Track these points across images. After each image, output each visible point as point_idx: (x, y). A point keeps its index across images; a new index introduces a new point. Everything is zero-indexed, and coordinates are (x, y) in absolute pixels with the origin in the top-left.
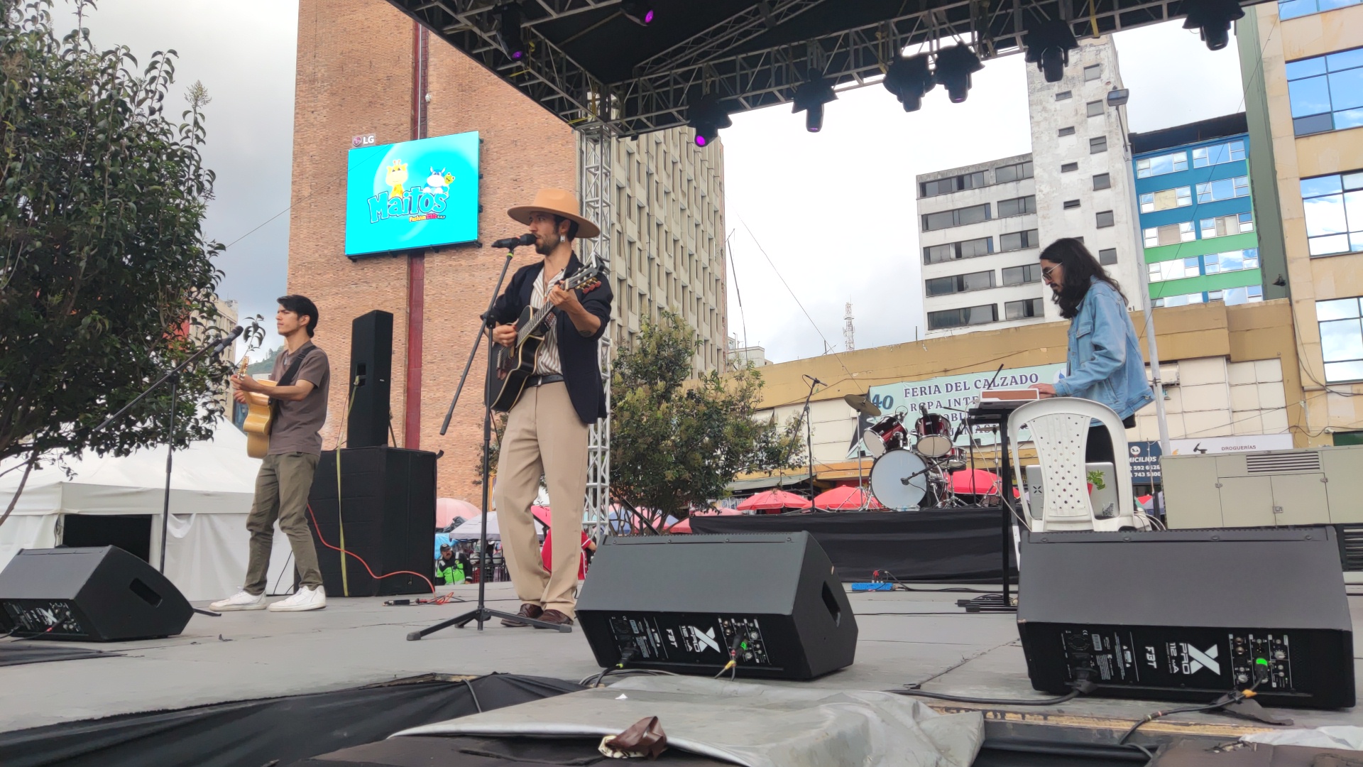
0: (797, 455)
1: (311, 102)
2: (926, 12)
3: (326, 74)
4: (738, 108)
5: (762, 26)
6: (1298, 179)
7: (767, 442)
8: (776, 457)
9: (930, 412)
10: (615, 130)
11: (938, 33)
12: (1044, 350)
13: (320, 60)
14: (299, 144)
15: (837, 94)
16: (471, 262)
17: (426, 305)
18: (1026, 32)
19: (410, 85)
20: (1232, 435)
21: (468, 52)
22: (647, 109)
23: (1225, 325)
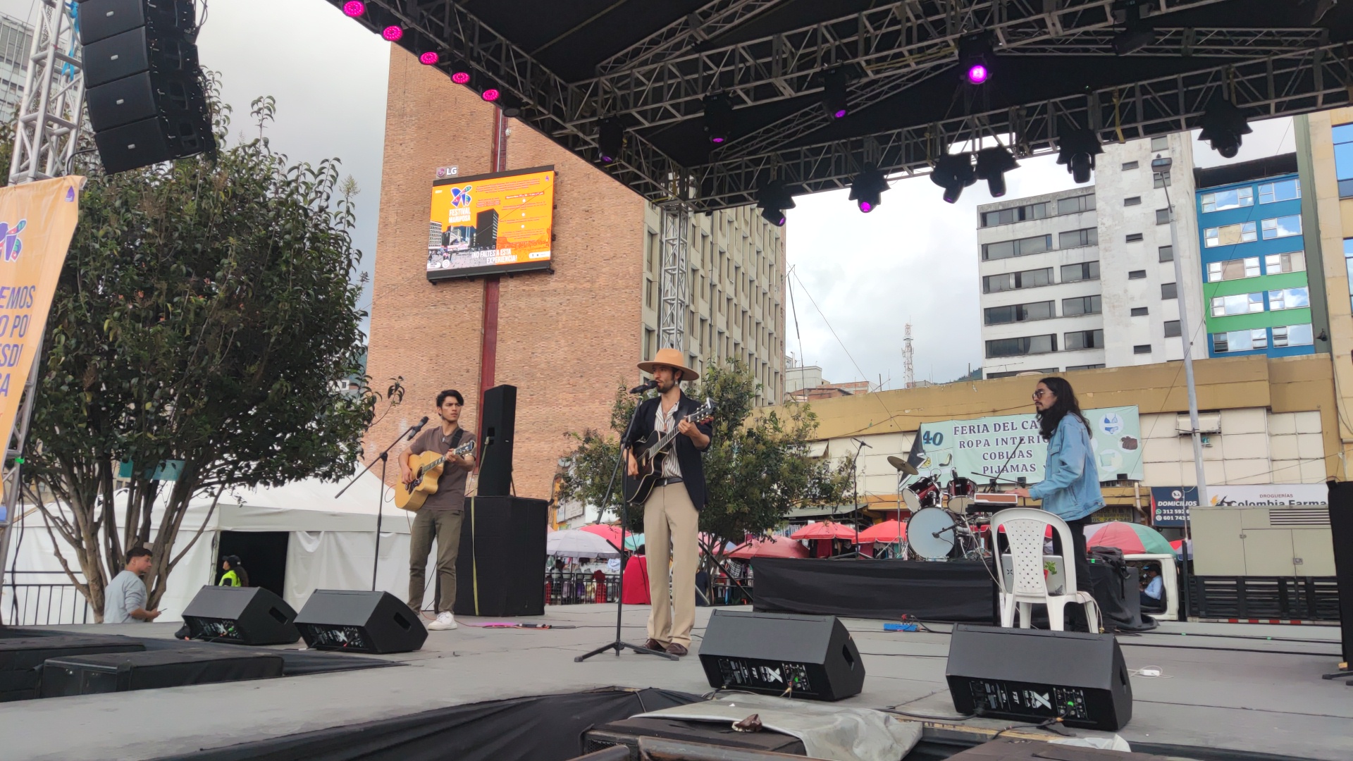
0: (848, 491)
1: (400, 135)
2: (970, 117)
3: (414, 109)
4: (802, 191)
5: (825, 120)
6: (1341, 239)
7: (820, 479)
8: (828, 493)
9: (960, 475)
10: (691, 207)
11: (981, 133)
12: (1090, 395)
13: (410, 96)
14: (388, 174)
15: (889, 183)
16: (543, 288)
17: (500, 327)
18: (1058, 138)
19: (491, 120)
20: (1270, 483)
21: (572, 150)
22: (720, 192)
23: (1266, 377)
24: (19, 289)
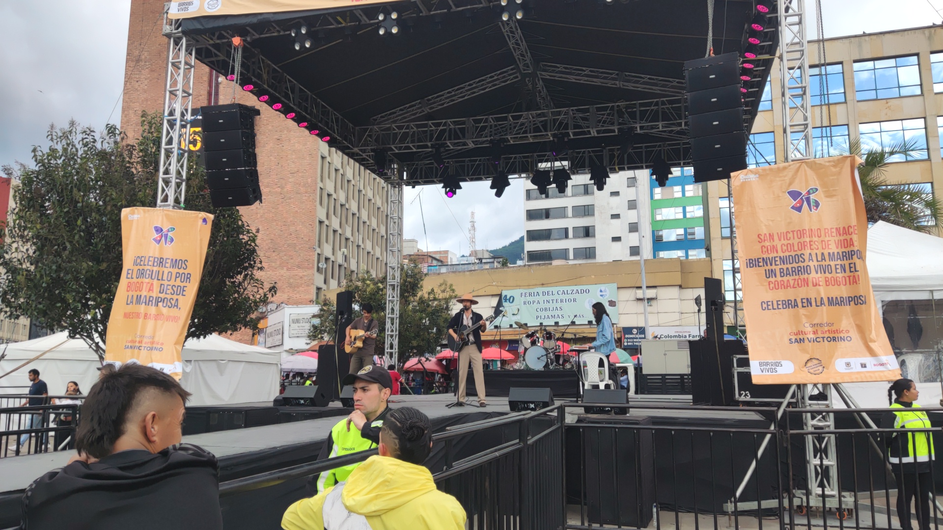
1: (136, 74)
2: (550, 154)
3: (148, 57)
6: (718, 198)
10: (404, 183)
11: (554, 160)
12: (593, 277)
13: (144, 47)
18: (590, 168)
20: (680, 325)
23: (680, 270)
24: (176, 260)
